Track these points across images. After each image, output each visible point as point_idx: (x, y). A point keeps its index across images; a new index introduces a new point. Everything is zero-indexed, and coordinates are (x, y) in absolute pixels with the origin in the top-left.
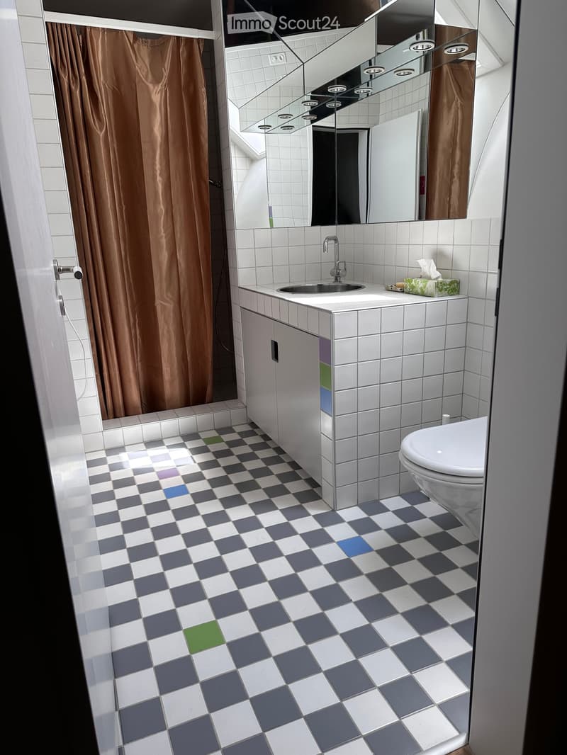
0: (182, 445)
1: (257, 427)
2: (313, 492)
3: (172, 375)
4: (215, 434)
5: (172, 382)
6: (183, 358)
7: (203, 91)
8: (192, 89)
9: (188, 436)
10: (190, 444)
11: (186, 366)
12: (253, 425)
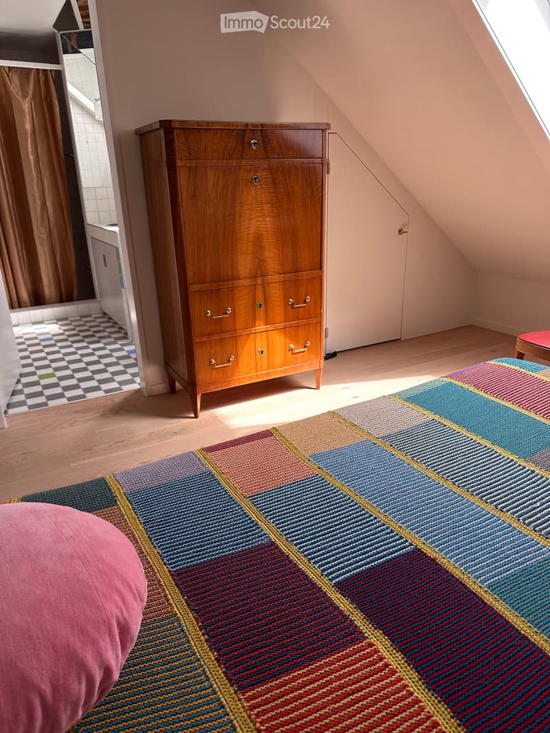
0: (56, 323)
1: (107, 314)
2: (125, 337)
3: (49, 281)
4: (78, 318)
5: (49, 286)
6: (56, 271)
7: (56, 103)
8: (49, 100)
9: (58, 320)
10: (60, 323)
11: (58, 276)
12: (105, 314)
